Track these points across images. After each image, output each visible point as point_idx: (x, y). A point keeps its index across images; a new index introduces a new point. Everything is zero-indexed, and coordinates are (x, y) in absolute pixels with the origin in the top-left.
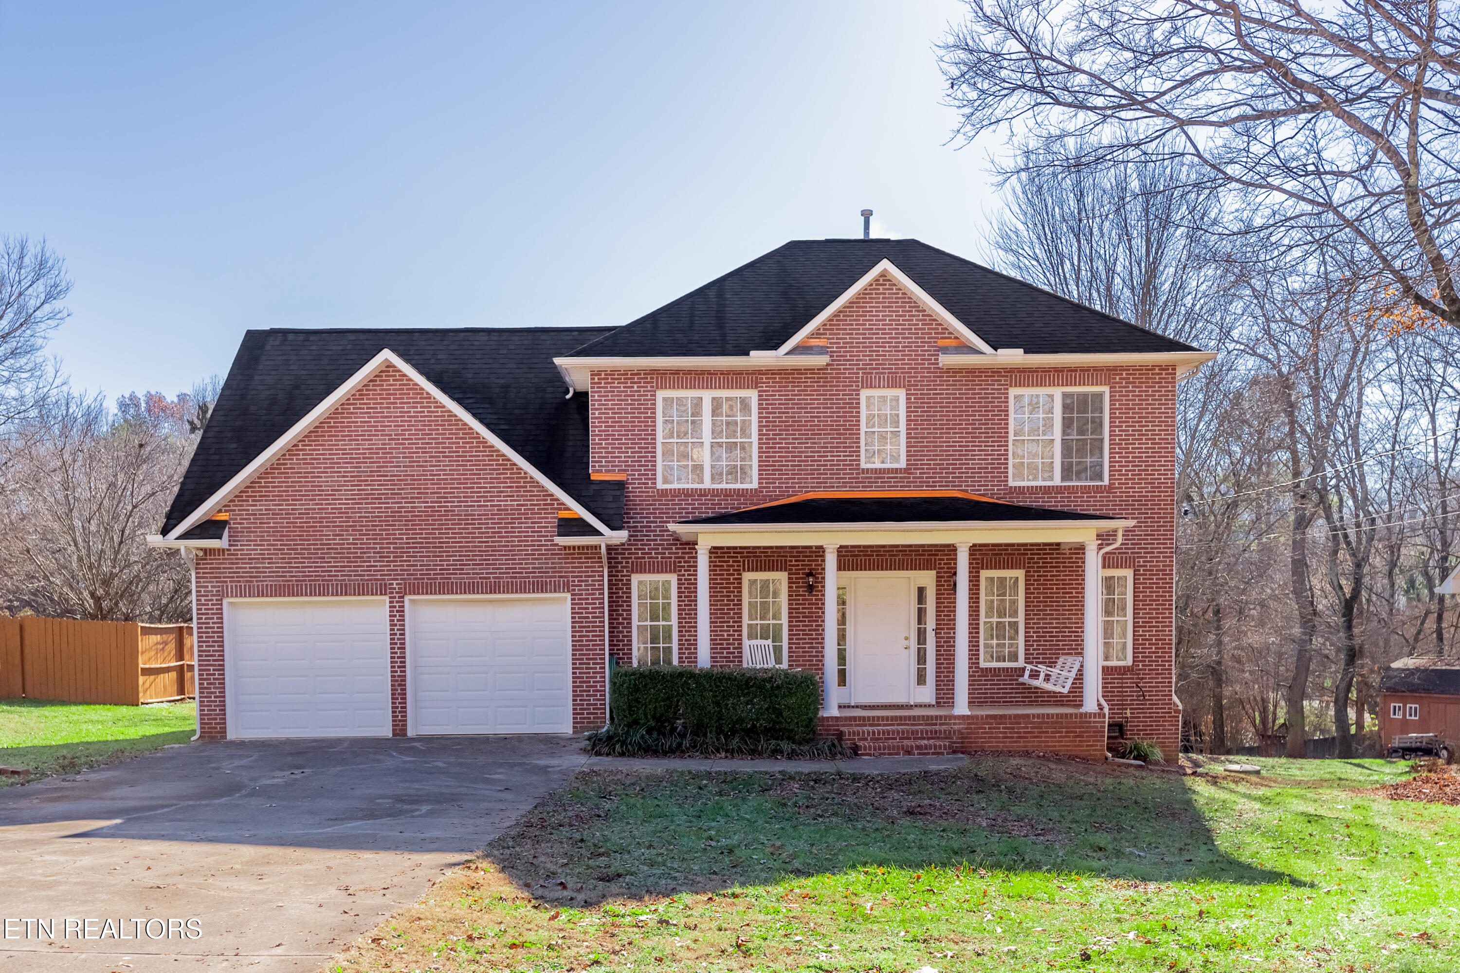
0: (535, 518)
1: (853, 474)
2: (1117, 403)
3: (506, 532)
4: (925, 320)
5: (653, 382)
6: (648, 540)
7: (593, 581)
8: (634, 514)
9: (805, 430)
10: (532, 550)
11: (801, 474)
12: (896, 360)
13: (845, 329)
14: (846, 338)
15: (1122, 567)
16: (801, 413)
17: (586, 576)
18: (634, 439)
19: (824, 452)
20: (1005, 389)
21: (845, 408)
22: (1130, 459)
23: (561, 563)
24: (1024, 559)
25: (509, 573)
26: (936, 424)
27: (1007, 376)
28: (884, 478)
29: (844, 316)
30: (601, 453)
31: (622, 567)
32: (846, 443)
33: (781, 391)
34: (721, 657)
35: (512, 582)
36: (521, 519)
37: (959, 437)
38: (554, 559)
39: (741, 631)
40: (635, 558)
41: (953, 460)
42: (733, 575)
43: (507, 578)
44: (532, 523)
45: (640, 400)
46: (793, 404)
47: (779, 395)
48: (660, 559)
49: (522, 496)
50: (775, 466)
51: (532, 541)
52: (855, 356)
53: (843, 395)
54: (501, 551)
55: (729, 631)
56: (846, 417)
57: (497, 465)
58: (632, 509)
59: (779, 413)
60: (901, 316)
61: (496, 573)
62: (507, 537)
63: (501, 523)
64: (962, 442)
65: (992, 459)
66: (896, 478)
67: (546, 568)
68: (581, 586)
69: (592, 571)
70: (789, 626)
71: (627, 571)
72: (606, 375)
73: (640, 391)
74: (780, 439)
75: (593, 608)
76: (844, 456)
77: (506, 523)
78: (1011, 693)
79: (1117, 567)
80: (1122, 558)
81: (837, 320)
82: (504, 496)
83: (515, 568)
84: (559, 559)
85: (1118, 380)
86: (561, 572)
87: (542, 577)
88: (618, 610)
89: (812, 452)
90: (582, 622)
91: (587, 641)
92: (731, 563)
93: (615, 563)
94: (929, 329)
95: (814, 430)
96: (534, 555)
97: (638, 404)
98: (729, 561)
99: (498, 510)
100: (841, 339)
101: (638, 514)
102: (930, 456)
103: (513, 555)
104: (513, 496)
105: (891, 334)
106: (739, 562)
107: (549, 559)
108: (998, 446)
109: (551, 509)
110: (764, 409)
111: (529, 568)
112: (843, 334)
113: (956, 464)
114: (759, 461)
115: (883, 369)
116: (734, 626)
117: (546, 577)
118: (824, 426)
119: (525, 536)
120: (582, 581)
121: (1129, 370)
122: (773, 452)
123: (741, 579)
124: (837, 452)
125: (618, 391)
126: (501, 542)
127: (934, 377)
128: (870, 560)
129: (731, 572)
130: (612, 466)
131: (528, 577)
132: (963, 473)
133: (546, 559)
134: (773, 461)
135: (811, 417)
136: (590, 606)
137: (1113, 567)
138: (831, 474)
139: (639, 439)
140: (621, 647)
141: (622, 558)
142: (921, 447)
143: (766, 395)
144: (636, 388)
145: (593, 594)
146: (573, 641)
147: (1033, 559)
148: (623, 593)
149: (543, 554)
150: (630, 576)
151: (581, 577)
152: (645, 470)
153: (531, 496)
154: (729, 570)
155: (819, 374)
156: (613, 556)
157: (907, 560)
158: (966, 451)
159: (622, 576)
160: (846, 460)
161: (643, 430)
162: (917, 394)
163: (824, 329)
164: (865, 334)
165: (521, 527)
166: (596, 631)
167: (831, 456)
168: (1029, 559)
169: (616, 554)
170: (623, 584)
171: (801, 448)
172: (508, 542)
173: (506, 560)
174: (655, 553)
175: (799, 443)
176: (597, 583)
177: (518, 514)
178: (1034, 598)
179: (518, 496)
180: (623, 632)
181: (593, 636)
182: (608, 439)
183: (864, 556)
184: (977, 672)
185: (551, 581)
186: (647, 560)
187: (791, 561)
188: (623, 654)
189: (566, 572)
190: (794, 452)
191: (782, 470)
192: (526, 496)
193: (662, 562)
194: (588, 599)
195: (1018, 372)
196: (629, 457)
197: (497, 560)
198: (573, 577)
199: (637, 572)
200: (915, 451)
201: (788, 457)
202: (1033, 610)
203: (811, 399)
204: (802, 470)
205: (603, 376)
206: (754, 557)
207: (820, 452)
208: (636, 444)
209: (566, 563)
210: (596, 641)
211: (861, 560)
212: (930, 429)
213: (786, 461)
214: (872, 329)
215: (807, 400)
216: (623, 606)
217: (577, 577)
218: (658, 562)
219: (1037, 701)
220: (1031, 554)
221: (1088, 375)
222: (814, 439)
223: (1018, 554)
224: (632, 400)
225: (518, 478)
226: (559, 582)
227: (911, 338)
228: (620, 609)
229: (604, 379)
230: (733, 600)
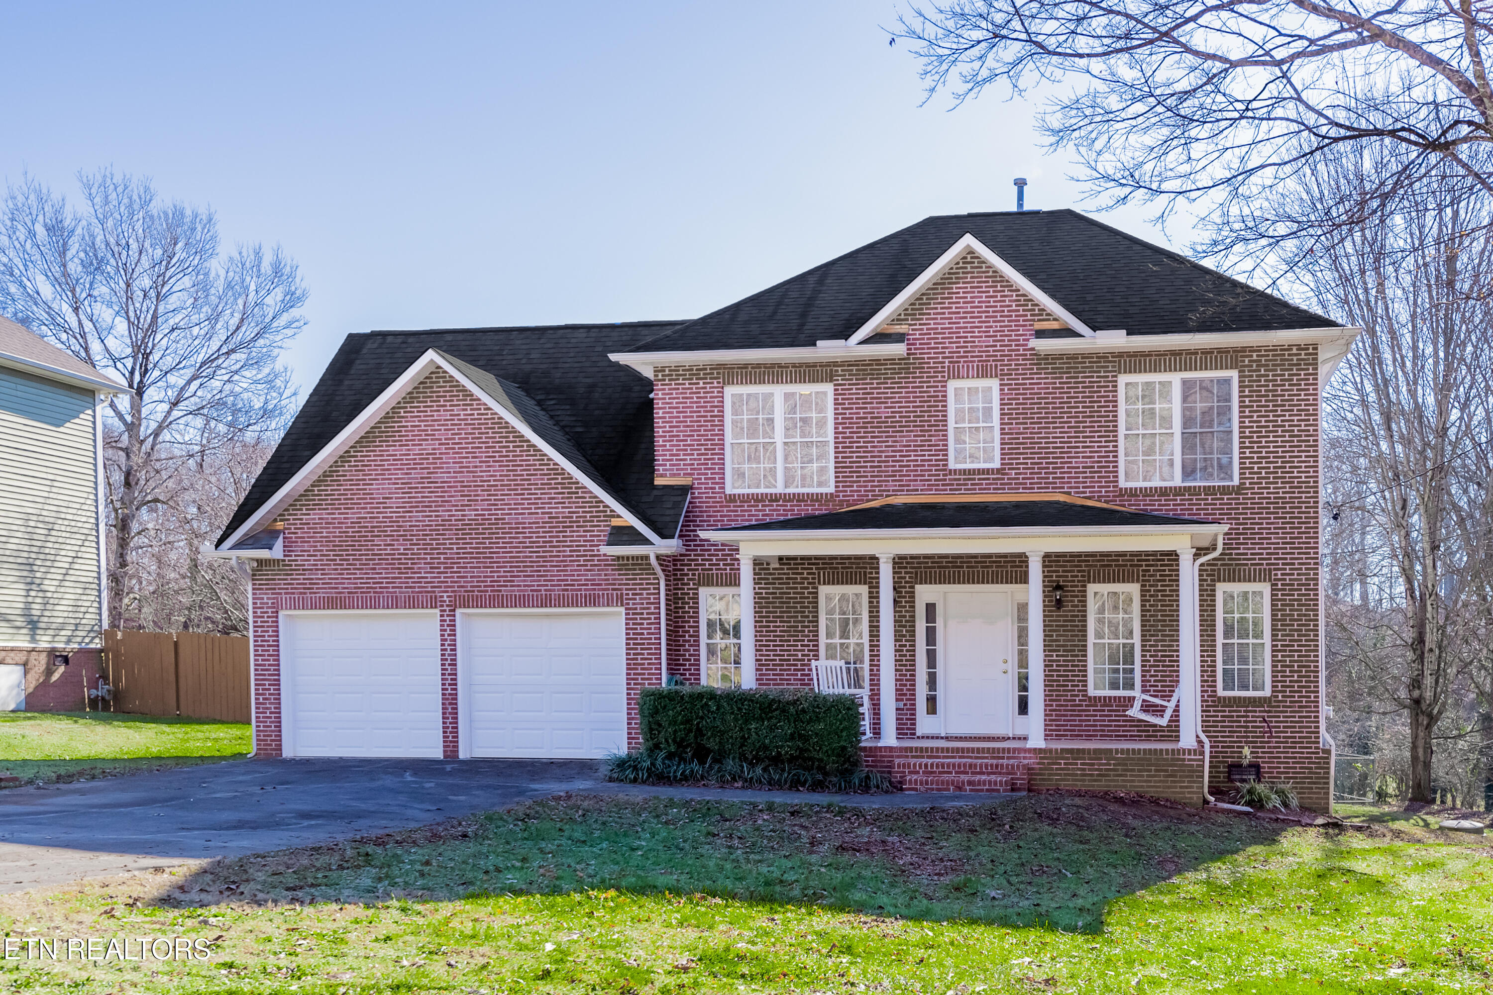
0: (586, 526)
1: (939, 475)
2: (1247, 390)
3: (557, 542)
4: (1020, 300)
5: (719, 378)
6: (715, 550)
7: (647, 594)
8: (700, 521)
9: (885, 427)
10: (584, 561)
11: (881, 476)
12: (986, 346)
13: (929, 314)
14: (929, 324)
15: (1255, 581)
16: (880, 408)
17: (640, 589)
18: (700, 440)
19: (907, 451)
20: (1113, 376)
21: (930, 401)
22: (1264, 454)
23: (614, 575)
24: (1138, 570)
25: (560, 585)
26: (1033, 418)
27: (1115, 362)
28: (974, 479)
29: (927, 299)
30: (665, 455)
31: (688, 579)
32: (931, 441)
33: (858, 384)
34: (795, 680)
35: (564, 595)
36: (572, 527)
37: (1060, 432)
38: (607, 570)
39: (817, 651)
40: (702, 570)
41: (1053, 458)
42: (808, 588)
43: (558, 590)
44: (584, 531)
45: (706, 397)
46: (871, 398)
47: (857, 389)
48: (728, 571)
49: (574, 503)
50: (852, 467)
51: (584, 551)
52: (940, 343)
53: (927, 387)
54: (552, 561)
55: (804, 650)
56: (930, 411)
57: (548, 469)
58: (698, 517)
59: (857, 408)
60: (992, 297)
61: (547, 585)
62: (559, 546)
63: (552, 532)
64: (1064, 437)
65: (1098, 457)
66: (988, 479)
67: (599, 580)
68: (635, 599)
69: (647, 584)
70: (870, 646)
71: (694, 584)
72: (670, 371)
73: (705, 388)
74: (857, 437)
75: (648, 624)
76: (929, 455)
77: (557, 532)
79: (1250, 581)
80: (1255, 570)
81: (920, 304)
82: (556, 503)
83: (567, 580)
84: (612, 570)
85: (1247, 363)
86: (615, 584)
87: (595, 589)
88: (684, 627)
89: (893, 451)
90: (636, 639)
91: (642, 659)
92: (805, 575)
93: (681, 575)
94: (1024, 310)
95: (895, 427)
96: (586, 565)
97: (705, 402)
98: (803, 574)
99: (549, 518)
100: (925, 324)
101: (705, 521)
102: (1027, 453)
103: (564, 566)
104: (564, 503)
105: (981, 317)
106: (814, 574)
107: (602, 570)
108: (1106, 442)
109: (604, 516)
110: (840, 404)
111: (581, 580)
112: (927, 319)
113: (1056, 463)
114: (836, 462)
115: (972, 357)
116: (809, 646)
117: (599, 590)
118: (906, 422)
119: (577, 546)
120: (636, 594)
121: (1260, 351)
122: (850, 452)
123: (817, 593)
124: (921, 451)
125: (683, 389)
126: (552, 552)
127: (1031, 364)
128: (959, 572)
129: (806, 585)
130: (677, 470)
131: (580, 590)
132: (1064, 473)
133: (599, 570)
134: (850, 462)
135: (892, 412)
136: (645, 622)
137: (1245, 581)
138: (914, 476)
139: (705, 440)
140: (687, 667)
141: (688, 570)
142: (1017, 444)
143: (842, 390)
144: (701, 385)
145: (649, 608)
146: (627, 659)
147: (1149, 571)
148: (689, 608)
149: (595, 565)
150: (697, 589)
151: (635, 589)
152: (712, 474)
153: (583, 502)
154: (803, 583)
155: (900, 364)
156: (679, 567)
157: (1002, 572)
158: (1068, 447)
159: (688, 589)
160: (931, 460)
161: (710, 430)
162: (1011, 384)
163: (905, 315)
164: (951, 318)
165: (573, 536)
166: (651, 649)
167: (915, 456)
168: (1143, 571)
169: (681, 565)
170: (689, 599)
171: (881, 447)
172: (559, 551)
173: (558, 571)
174: (724, 565)
175: (878, 442)
176: (652, 597)
177: (570, 522)
178: (1151, 616)
179: (569, 503)
180: (689, 650)
181: (648, 654)
182: (672, 441)
183: (953, 567)
184: (1085, 701)
185: (603, 594)
186: (714, 572)
187: (871, 573)
188: (690, 674)
189: (620, 585)
190: (873, 452)
191: (860, 472)
192: (578, 502)
193: (730, 574)
194: (642, 614)
195: (1128, 356)
196: (695, 459)
197: (548, 571)
198: (627, 589)
199: (704, 585)
200: (1009, 449)
201: (867, 457)
202: (1150, 631)
203: (892, 393)
204: (882, 472)
205: (668, 373)
206: (830, 568)
207: (902, 451)
208: (702, 445)
209: (619, 575)
210: (651, 659)
211: (949, 572)
212: (1026, 423)
213: (864, 462)
214: (959, 313)
215: (887, 393)
216: (689, 622)
217: (631, 589)
218: (726, 574)
220: (1146, 566)
221: (1211, 358)
222: (896, 436)
223: (1131, 565)
224: (697, 398)
225: (569, 483)
226: (612, 595)
227: (1004, 321)
228: (687, 625)
230: (808, 617)
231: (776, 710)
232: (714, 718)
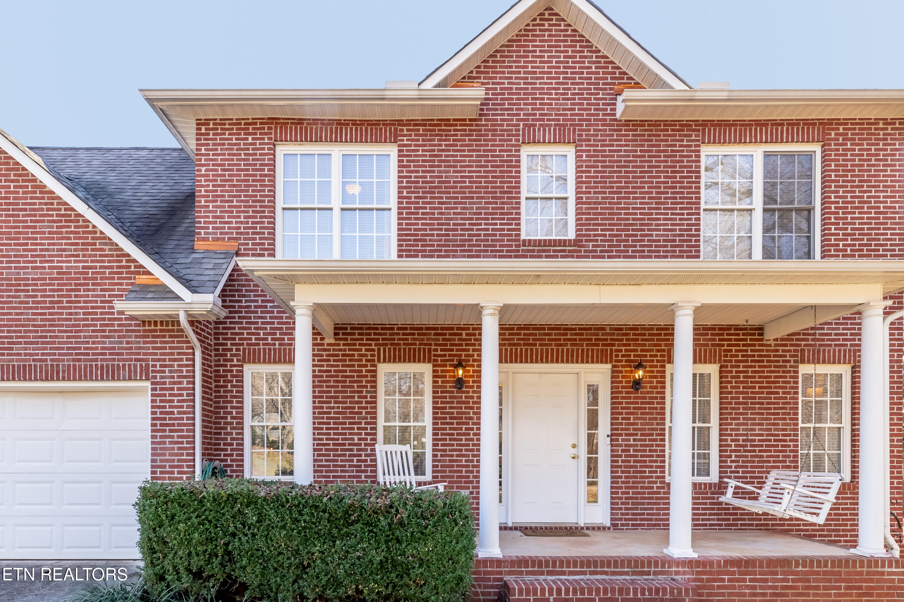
0: (105, 284)
1: (511, 246)
2: (833, 164)
3: (68, 302)
4: (600, 62)
5: (271, 134)
6: (263, 323)
7: (179, 366)
8: (247, 291)
9: (454, 193)
10: (101, 325)
11: (449, 246)
12: (564, 109)
13: (503, 73)
14: (503, 83)
15: (839, 362)
16: (449, 172)
17: (170, 360)
18: (248, 201)
19: (477, 219)
20: (696, 146)
21: (503, 166)
22: (849, 231)
23: (139, 342)
24: (720, 350)
25: (71, 354)
26: (612, 187)
27: (698, 130)
28: (549, 251)
29: (501, 56)
30: (208, 217)
31: (231, 355)
32: (503, 208)
33: (425, 145)
34: (350, 466)
35: (74, 366)
36: (88, 284)
37: (641, 203)
38: (130, 337)
39: (375, 434)
40: (248, 344)
41: (633, 230)
42: (366, 366)
43: (68, 360)
44: (102, 290)
45: (256, 154)
46: (439, 161)
47: (423, 151)
48: (277, 346)
49: (90, 256)
50: (417, 235)
51: (102, 313)
52: (515, 104)
53: (500, 151)
54: (62, 325)
55: (360, 434)
56: (503, 177)
57: (57, 215)
58: (244, 286)
59: (423, 172)
60: (570, 57)
61: (54, 354)
62: (70, 308)
63: (62, 290)
64: (644, 209)
65: (680, 230)
66: (564, 251)
67: (119, 348)
68: (164, 372)
69: (179, 354)
70: (434, 429)
71: (238, 360)
72: (215, 124)
73: (255, 144)
74: (423, 203)
75: (179, 401)
76: (501, 224)
77: (68, 290)
78: (705, 514)
79: (834, 362)
80: (840, 351)
81: (493, 62)
82: (67, 256)
83: (80, 348)
84: (136, 337)
85: (833, 136)
86: (139, 354)
87: (114, 360)
88: (226, 407)
89: (462, 219)
90: (165, 419)
91: (170, 443)
92: (363, 352)
93: (223, 350)
94: (604, 73)
95: (465, 193)
96: (104, 331)
97: (253, 160)
98: (361, 350)
99: (58, 273)
100: (498, 83)
101: (251, 291)
102: (605, 225)
103: (76, 332)
104: (78, 256)
105: (559, 78)
106: (373, 350)
107: (124, 337)
108: (688, 214)
109: (127, 273)
110: (404, 166)
111: (97, 348)
112: (500, 78)
113: (636, 235)
114: (399, 229)
115: (549, 120)
116: (366, 429)
117: (119, 360)
118: (477, 187)
119: (92, 308)
120: (165, 366)
121: (847, 124)
122: (416, 219)
123: (375, 371)
124: (493, 219)
125: (229, 144)
126: (62, 314)
127: (610, 130)
128: (532, 350)
129: (364, 362)
130: (221, 233)
131: (96, 360)
132: (644, 246)
133: (119, 337)
134: (415, 230)
135: (462, 177)
136: (176, 399)
137: (829, 363)
138: (485, 246)
139: (253, 201)
140: (229, 452)
141: (232, 344)
142: (594, 214)
143: (407, 151)
144: (250, 141)
145: (180, 383)
146: (153, 443)
147: (731, 351)
148: (232, 386)
149: (115, 331)
150: (242, 366)
151: (164, 360)
152: (260, 239)
153: (100, 256)
154: (361, 360)
155: (471, 125)
156: (221, 341)
157: (578, 350)
158: (649, 219)
159: (231, 366)
160: (503, 230)
161: (259, 191)
162: (589, 151)
163: (477, 72)
164: (527, 78)
165: (88, 296)
166: (182, 431)
167: (486, 224)
168: (725, 351)
169: (224, 339)
170: (232, 376)
171: (449, 214)
172: (71, 314)
173: (68, 337)
174: (273, 339)
175: (446, 208)
176: (184, 369)
177: (85, 279)
178: (732, 398)
179: (84, 256)
180: (231, 434)
181: (179, 437)
182: (217, 201)
183: (525, 345)
184: (663, 488)
185: (124, 366)
186: (261, 347)
187: (436, 350)
188: (232, 460)
189: (144, 354)
190: (441, 219)
191: (425, 240)
192: (95, 256)
193: (280, 349)
194: (172, 389)
195: (712, 125)
196: (241, 223)
197: (57, 337)
198: (153, 360)
199: (249, 362)
200: (587, 219)
201: (433, 224)
202: (731, 414)
203: (461, 156)
204: (450, 241)
205: (211, 126)
206: (392, 344)
207: (472, 219)
208: (250, 207)
209: (144, 342)
210: (182, 443)
211: (521, 350)
212: (605, 193)
213: (431, 230)
214: (535, 73)
215: (457, 156)
216: (232, 402)
217: (159, 360)
218: (275, 349)
219: (736, 525)
220: (728, 345)
221: (798, 130)
222: (465, 203)
223: (713, 345)
224: (245, 154)
225: (84, 232)
226: (135, 366)
227: (583, 84)
228: (229, 405)
229: (213, 129)
230: (366, 397)
231: (357, 521)
232: (254, 535)
